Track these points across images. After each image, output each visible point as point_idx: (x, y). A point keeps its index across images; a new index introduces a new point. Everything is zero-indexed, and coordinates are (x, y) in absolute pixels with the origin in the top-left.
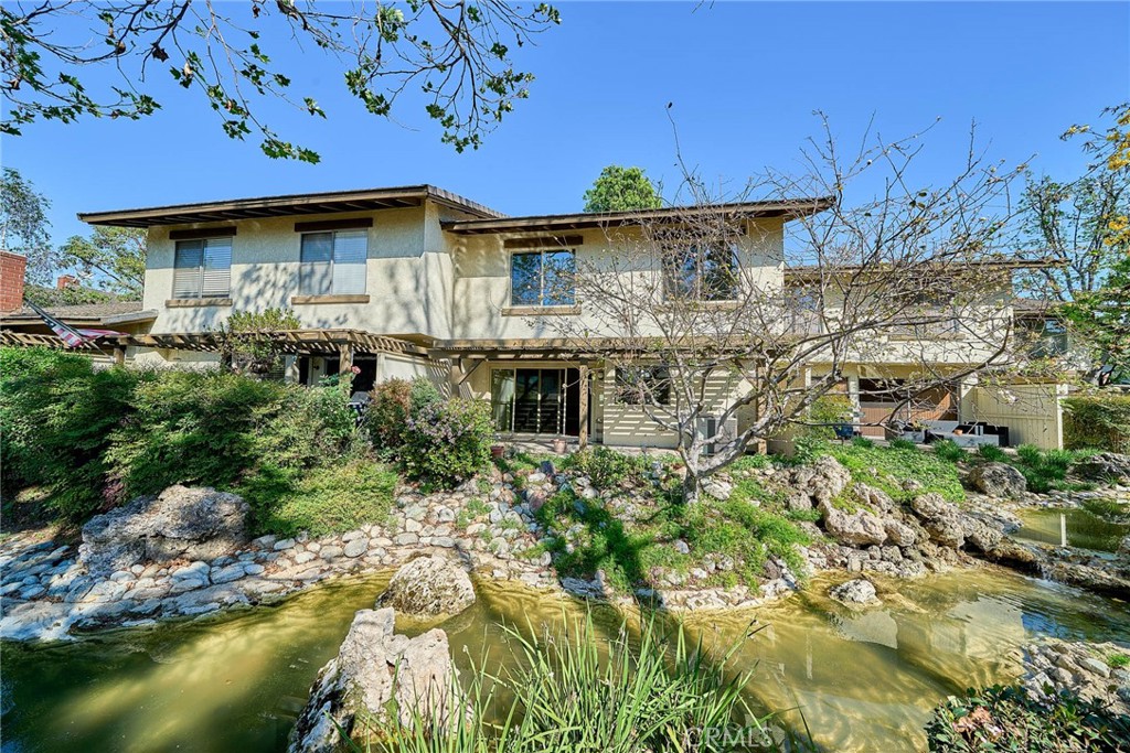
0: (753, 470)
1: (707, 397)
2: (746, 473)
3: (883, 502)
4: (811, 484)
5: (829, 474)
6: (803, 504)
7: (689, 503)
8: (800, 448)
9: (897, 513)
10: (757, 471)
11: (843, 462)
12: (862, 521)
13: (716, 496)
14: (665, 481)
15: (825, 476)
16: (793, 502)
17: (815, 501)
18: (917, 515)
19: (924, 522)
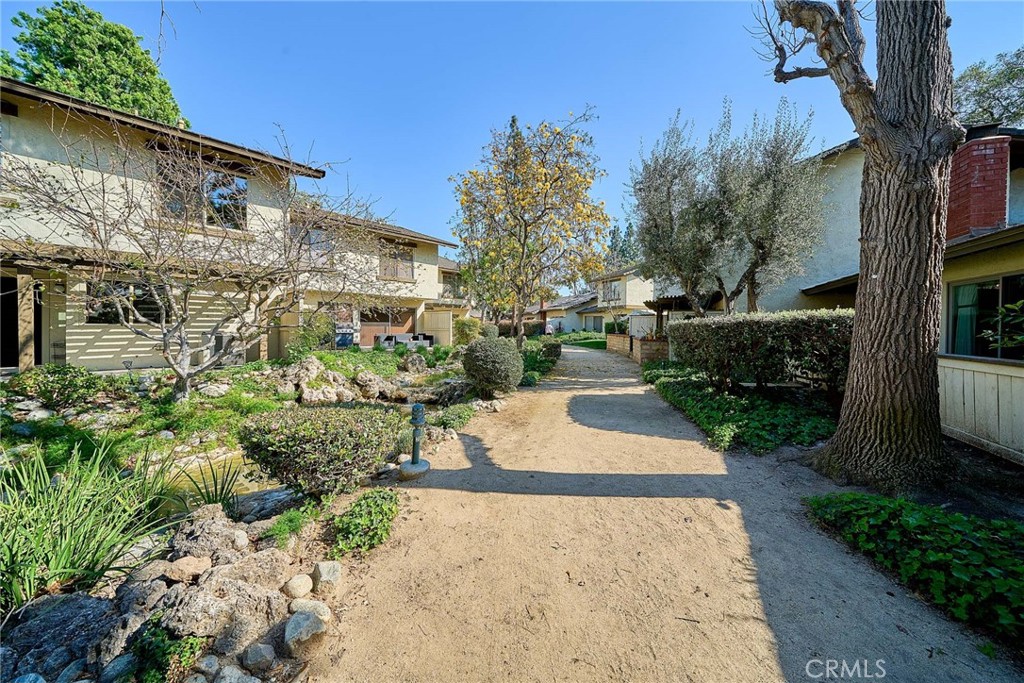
0: (252, 372)
1: (191, 310)
2: (246, 376)
3: (340, 380)
4: (297, 375)
5: (310, 368)
6: (290, 389)
7: (179, 402)
8: (291, 352)
9: (348, 385)
10: (256, 373)
11: (321, 359)
12: (323, 392)
13: (211, 394)
14: (154, 391)
15: (307, 369)
16: (280, 389)
17: (297, 386)
18: (358, 384)
19: (361, 387)
